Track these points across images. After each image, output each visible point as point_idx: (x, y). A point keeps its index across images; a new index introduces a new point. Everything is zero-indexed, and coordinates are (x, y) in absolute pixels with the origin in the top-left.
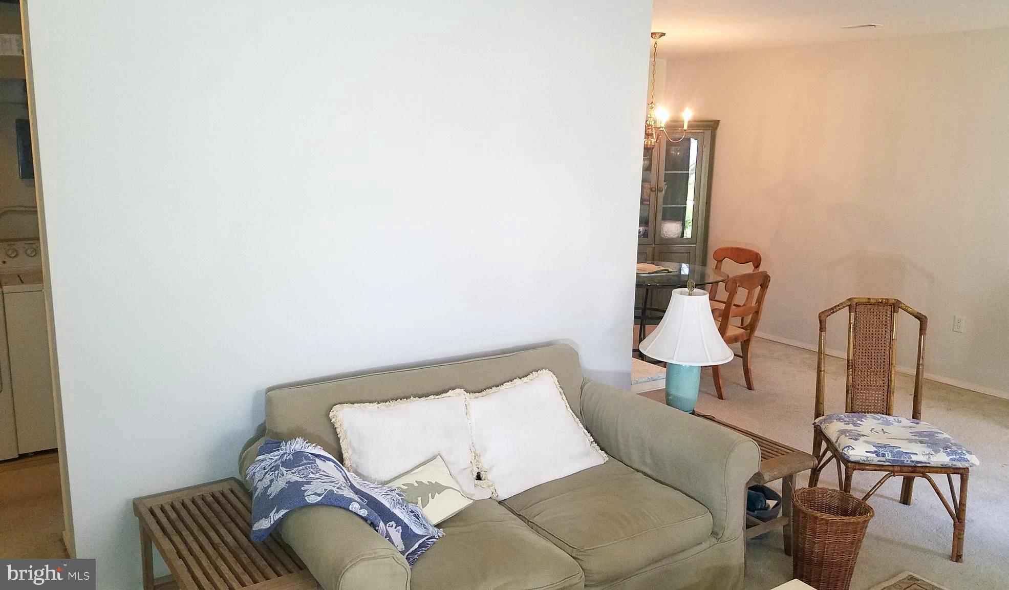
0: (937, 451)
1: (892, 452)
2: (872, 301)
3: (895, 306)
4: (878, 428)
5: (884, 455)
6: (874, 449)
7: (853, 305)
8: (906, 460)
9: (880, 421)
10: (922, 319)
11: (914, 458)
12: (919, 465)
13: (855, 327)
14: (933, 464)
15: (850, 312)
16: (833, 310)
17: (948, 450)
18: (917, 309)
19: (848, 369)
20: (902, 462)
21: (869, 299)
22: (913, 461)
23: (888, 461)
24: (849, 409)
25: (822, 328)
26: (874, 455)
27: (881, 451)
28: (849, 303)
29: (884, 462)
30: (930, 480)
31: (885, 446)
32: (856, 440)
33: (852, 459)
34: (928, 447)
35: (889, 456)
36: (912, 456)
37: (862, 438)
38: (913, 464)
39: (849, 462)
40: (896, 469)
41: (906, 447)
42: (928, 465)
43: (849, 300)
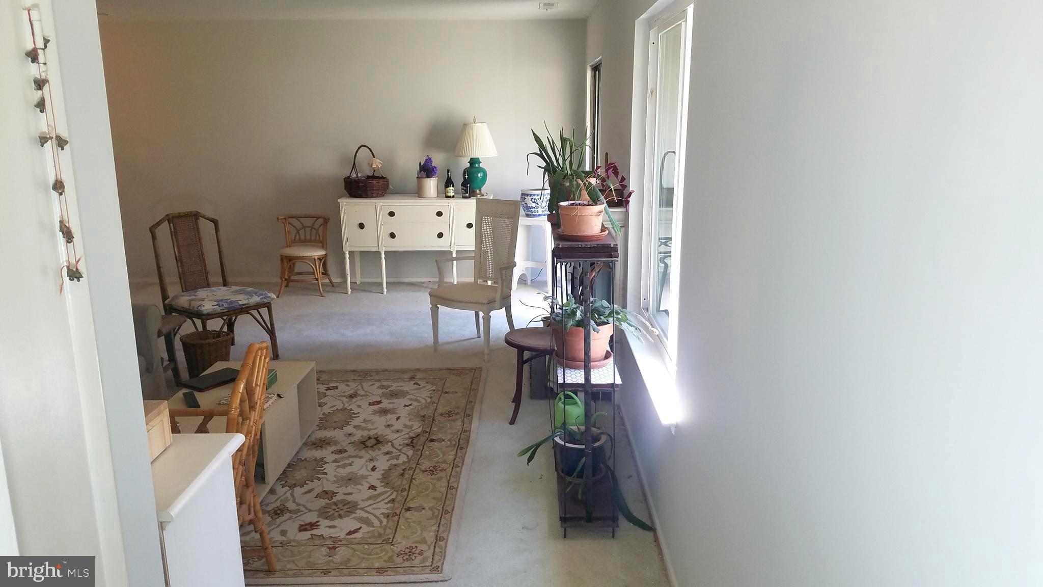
0: (252, 296)
1: (227, 303)
2: (181, 214)
3: (196, 216)
4: (210, 294)
5: (223, 305)
6: (216, 303)
7: (171, 219)
8: (236, 306)
9: (208, 291)
10: (215, 222)
11: (240, 303)
12: (244, 307)
13: (174, 234)
14: (252, 304)
15: (169, 223)
16: (159, 224)
17: (258, 294)
18: (212, 216)
19: (177, 263)
20: (234, 307)
21: (179, 213)
22: (240, 305)
23: (226, 308)
24: (184, 290)
25: (154, 238)
26: (217, 307)
27: (221, 303)
28: (167, 218)
29: (224, 309)
30: (252, 315)
31: (222, 300)
32: (203, 301)
33: (205, 312)
34: (246, 295)
35: (226, 305)
36: (239, 302)
37: (206, 299)
38: (240, 307)
39: (204, 315)
40: (231, 312)
41: (234, 298)
42: (249, 305)
43: (167, 215)
